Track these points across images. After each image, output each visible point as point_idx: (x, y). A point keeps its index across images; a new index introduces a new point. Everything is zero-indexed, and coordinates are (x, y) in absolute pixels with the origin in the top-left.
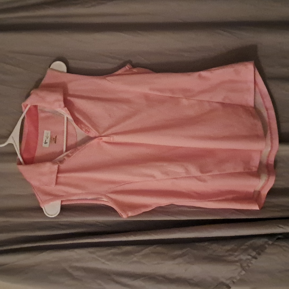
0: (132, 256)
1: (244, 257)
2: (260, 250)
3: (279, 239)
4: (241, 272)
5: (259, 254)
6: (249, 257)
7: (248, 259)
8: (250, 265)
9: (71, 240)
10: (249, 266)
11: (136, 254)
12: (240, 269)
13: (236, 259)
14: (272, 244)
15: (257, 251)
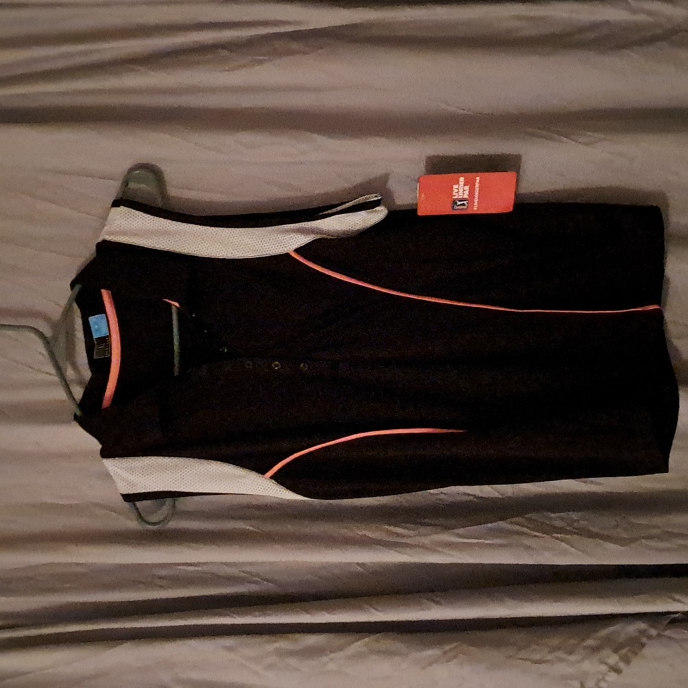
0: (325, 659)
1: (591, 667)
2: (630, 651)
3: (673, 622)
6: (603, 668)
7: (600, 672)
11: (333, 655)
14: (659, 635)
15: (624, 651)
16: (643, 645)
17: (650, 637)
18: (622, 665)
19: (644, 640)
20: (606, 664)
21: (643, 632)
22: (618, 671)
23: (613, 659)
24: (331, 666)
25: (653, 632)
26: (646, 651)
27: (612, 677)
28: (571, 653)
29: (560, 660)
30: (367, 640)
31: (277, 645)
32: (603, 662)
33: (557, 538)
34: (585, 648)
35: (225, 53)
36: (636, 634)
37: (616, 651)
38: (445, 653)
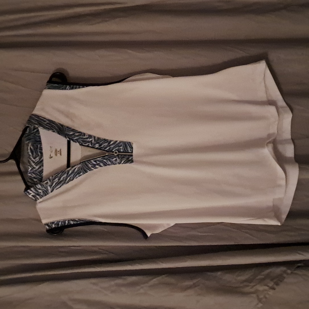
0: (138, 287)
1: (261, 288)
2: (278, 280)
3: (299, 267)
4: (258, 304)
5: (277, 284)
6: (266, 288)
7: (266, 290)
8: (267, 296)
10: (266, 298)
11: (142, 286)
12: (256, 301)
13: (252, 290)
14: (292, 273)
16: (284, 278)
17: (288, 274)
18: (275, 286)
19: (285, 275)
22: (274, 289)
23: (271, 284)
24: (142, 291)
25: (289, 271)
27: (271, 292)
31: (116, 282)
32: (266, 285)
34: (257, 280)
36: (281, 273)
37: (272, 280)
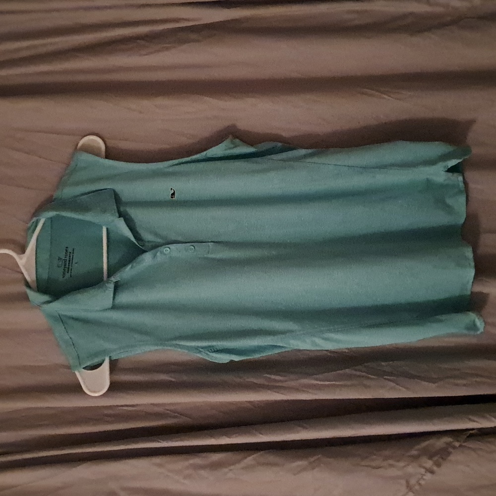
0: (226, 470)
1: (413, 470)
2: (440, 458)
3: (471, 436)
5: (438, 465)
6: (423, 471)
7: (420, 474)
9: (123, 444)
11: (232, 467)
13: (400, 473)
14: (460, 446)
15: (435, 458)
16: (449, 454)
17: (454, 447)
18: (435, 468)
19: (451, 450)
20: (424, 468)
21: (449, 444)
22: (432, 472)
23: (429, 464)
24: (230, 475)
25: (457, 444)
26: (452, 458)
27: (428, 476)
28: (398, 461)
29: (391, 466)
30: (255, 456)
31: (191, 461)
32: (421, 466)
33: (388, 379)
34: (410, 456)
35: (142, 42)
36: (444, 446)
37: (430, 458)
38: (310, 463)
